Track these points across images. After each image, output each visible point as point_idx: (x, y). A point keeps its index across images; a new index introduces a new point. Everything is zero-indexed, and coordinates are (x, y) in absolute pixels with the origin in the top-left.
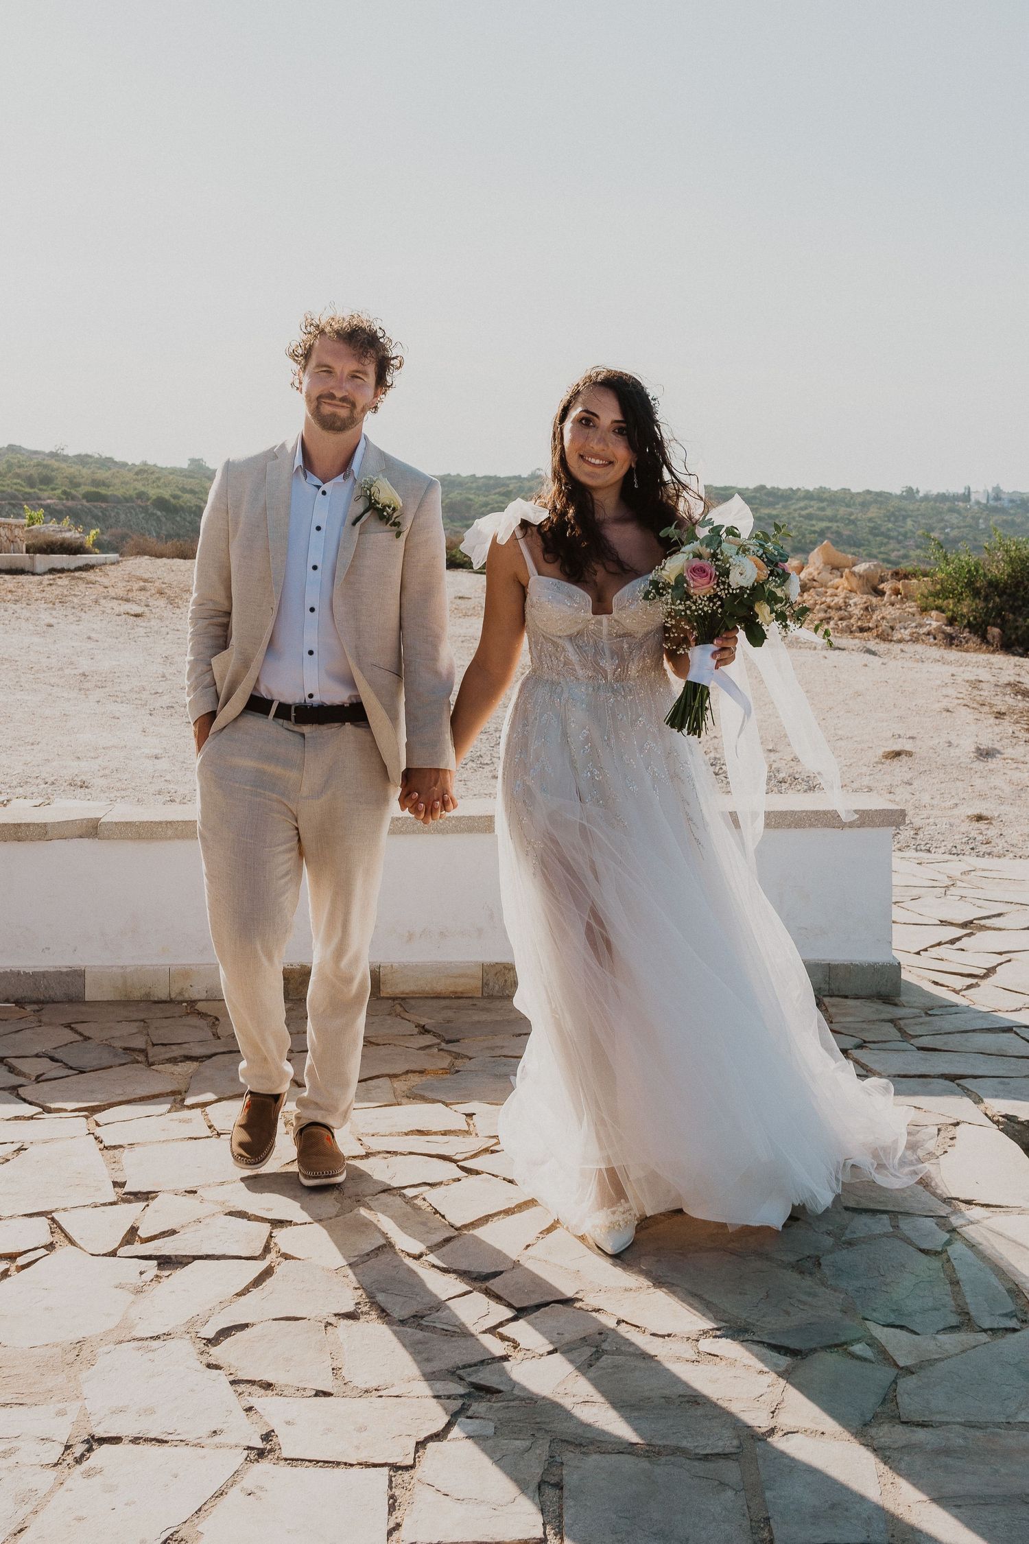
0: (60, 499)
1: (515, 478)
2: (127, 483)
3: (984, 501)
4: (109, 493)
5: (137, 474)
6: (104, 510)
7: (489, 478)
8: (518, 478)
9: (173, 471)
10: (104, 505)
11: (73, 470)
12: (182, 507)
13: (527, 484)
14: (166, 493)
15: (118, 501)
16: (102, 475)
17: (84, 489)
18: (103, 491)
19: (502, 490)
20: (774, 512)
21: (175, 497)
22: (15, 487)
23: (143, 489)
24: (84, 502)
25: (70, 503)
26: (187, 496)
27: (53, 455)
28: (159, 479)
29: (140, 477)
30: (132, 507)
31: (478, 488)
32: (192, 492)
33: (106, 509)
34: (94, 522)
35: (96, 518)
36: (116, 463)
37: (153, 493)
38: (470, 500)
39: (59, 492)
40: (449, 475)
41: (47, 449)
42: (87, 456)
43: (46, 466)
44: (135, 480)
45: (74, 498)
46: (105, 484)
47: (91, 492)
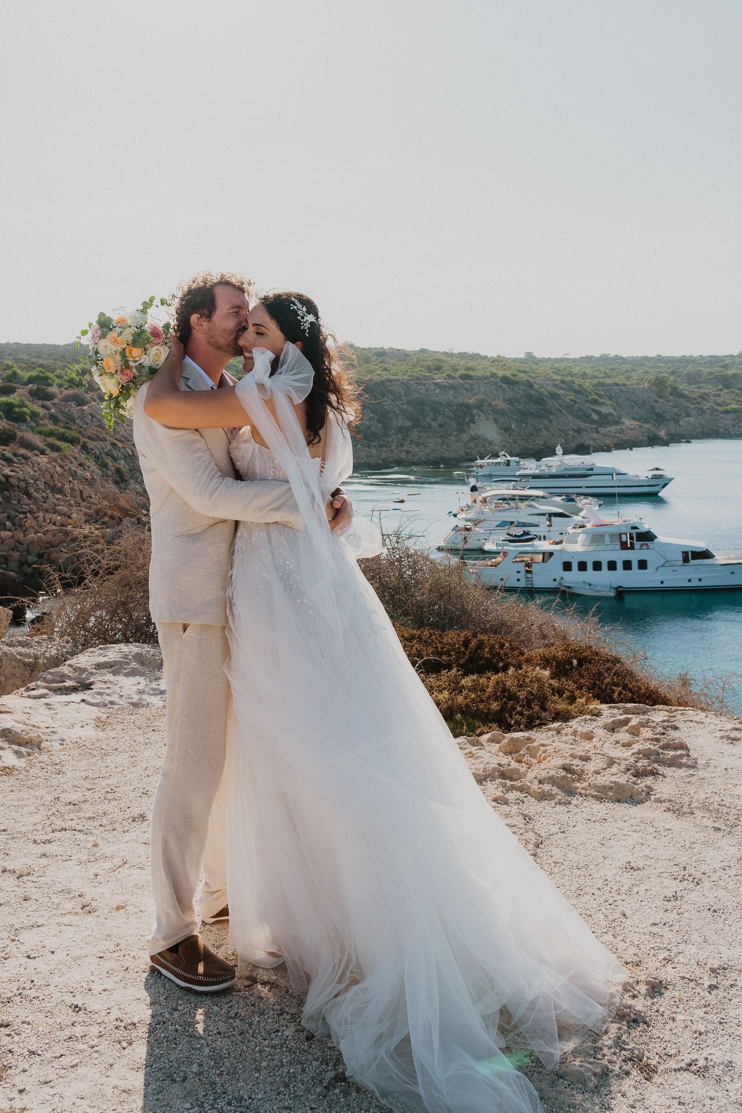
0: (446, 379)
1: (729, 356)
2: (485, 368)
4: (475, 374)
5: (492, 362)
6: (471, 385)
7: (711, 357)
8: (732, 356)
9: (515, 360)
10: (471, 382)
11: (454, 361)
12: (518, 381)
13: (737, 360)
14: (508, 374)
15: (479, 379)
16: (471, 364)
17: (460, 372)
18: (471, 373)
19: (722, 364)
21: (514, 375)
22: (419, 372)
23: (495, 371)
24: (460, 380)
25: (451, 381)
26: (521, 375)
27: (445, 353)
28: (505, 365)
29: (494, 364)
30: (488, 383)
31: (705, 363)
32: (524, 372)
33: (472, 384)
34: (465, 392)
35: (467, 390)
36: (480, 356)
37: (500, 373)
38: (701, 371)
39: (444, 375)
40: (685, 356)
41: (442, 349)
42: (465, 353)
43: (439, 360)
44: (492, 366)
45: (453, 378)
46: (473, 370)
47: (465, 374)
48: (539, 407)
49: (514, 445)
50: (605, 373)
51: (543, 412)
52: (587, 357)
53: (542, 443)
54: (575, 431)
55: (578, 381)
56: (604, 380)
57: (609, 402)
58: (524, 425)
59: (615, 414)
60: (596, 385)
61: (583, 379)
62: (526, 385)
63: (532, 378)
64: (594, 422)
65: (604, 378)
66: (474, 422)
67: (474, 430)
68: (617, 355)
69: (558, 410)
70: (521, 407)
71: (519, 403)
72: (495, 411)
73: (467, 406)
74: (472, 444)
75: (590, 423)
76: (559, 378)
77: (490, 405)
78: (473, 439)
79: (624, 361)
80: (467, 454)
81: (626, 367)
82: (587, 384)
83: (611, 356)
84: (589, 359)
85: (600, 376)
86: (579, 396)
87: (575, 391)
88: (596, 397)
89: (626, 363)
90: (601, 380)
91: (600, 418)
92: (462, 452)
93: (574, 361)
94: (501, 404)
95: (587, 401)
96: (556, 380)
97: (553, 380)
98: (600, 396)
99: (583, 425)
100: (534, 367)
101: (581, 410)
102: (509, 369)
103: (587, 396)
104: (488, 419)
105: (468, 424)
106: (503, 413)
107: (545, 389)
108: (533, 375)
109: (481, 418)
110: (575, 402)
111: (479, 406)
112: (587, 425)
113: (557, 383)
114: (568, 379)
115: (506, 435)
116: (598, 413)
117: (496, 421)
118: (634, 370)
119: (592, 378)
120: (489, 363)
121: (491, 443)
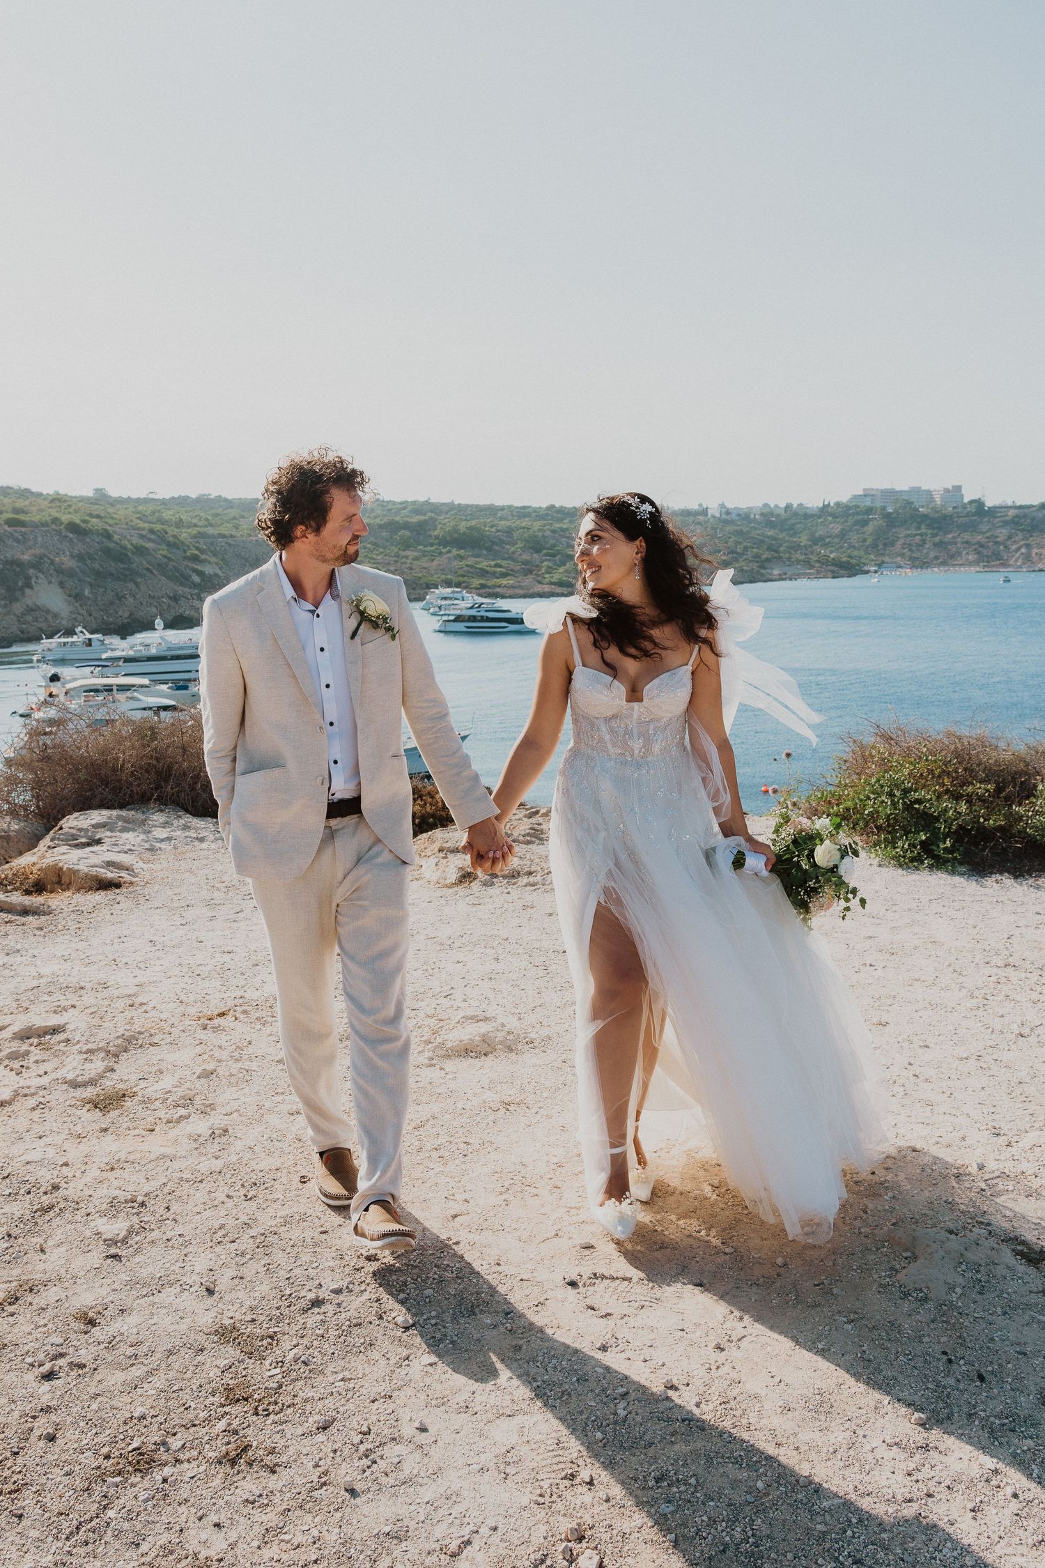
2: (43, 510)
3: (718, 515)
4: (28, 519)
5: (51, 502)
6: (23, 534)
9: (82, 499)
10: (23, 529)
14: (75, 519)
15: (35, 526)
16: (21, 503)
17: (5, 516)
18: (22, 517)
20: (565, 526)
21: (84, 521)
23: (56, 515)
24: (6, 527)
26: (94, 521)
28: (70, 506)
29: (53, 505)
30: (48, 531)
32: (98, 517)
33: (25, 533)
34: (15, 544)
35: (18, 541)
36: (32, 493)
37: (65, 518)
42: (8, 488)
44: (50, 507)
46: (23, 512)
47: (14, 519)
48: (122, 566)
49: (89, 618)
50: (207, 520)
51: (127, 573)
52: (180, 497)
53: (127, 614)
54: (170, 598)
55: (172, 531)
56: (205, 529)
57: (213, 559)
58: (101, 590)
59: (221, 575)
60: (195, 537)
61: (177, 527)
62: (102, 535)
63: (110, 525)
64: (195, 585)
65: (206, 526)
66: (31, 587)
67: (30, 598)
68: (220, 496)
69: (148, 569)
70: (96, 566)
71: (93, 559)
72: (60, 571)
73: (19, 564)
74: (29, 618)
75: (190, 588)
76: (146, 525)
77: (52, 562)
78: (30, 610)
79: (229, 504)
80: (22, 632)
81: (232, 513)
82: (184, 535)
83: (212, 497)
84: (183, 501)
85: (200, 524)
86: (174, 550)
87: (169, 545)
88: (197, 552)
89: (232, 508)
90: (201, 530)
91: (203, 580)
92: (15, 629)
93: (164, 502)
94: (69, 563)
95: (185, 558)
96: (143, 529)
97: (139, 529)
98: (202, 551)
99: (181, 590)
100: (111, 510)
101: (177, 570)
102: (76, 511)
103: (185, 551)
104: (50, 582)
105: (22, 589)
106: (70, 574)
107: (129, 541)
108: (110, 522)
109: (40, 581)
110: (170, 559)
111: (37, 564)
112: (187, 590)
113: (144, 533)
114: (158, 527)
115: (77, 604)
116: (200, 573)
117: (61, 585)
118: (243, 517)
119: (189, 527)
120: (46, 503)
121: (56, 616)
